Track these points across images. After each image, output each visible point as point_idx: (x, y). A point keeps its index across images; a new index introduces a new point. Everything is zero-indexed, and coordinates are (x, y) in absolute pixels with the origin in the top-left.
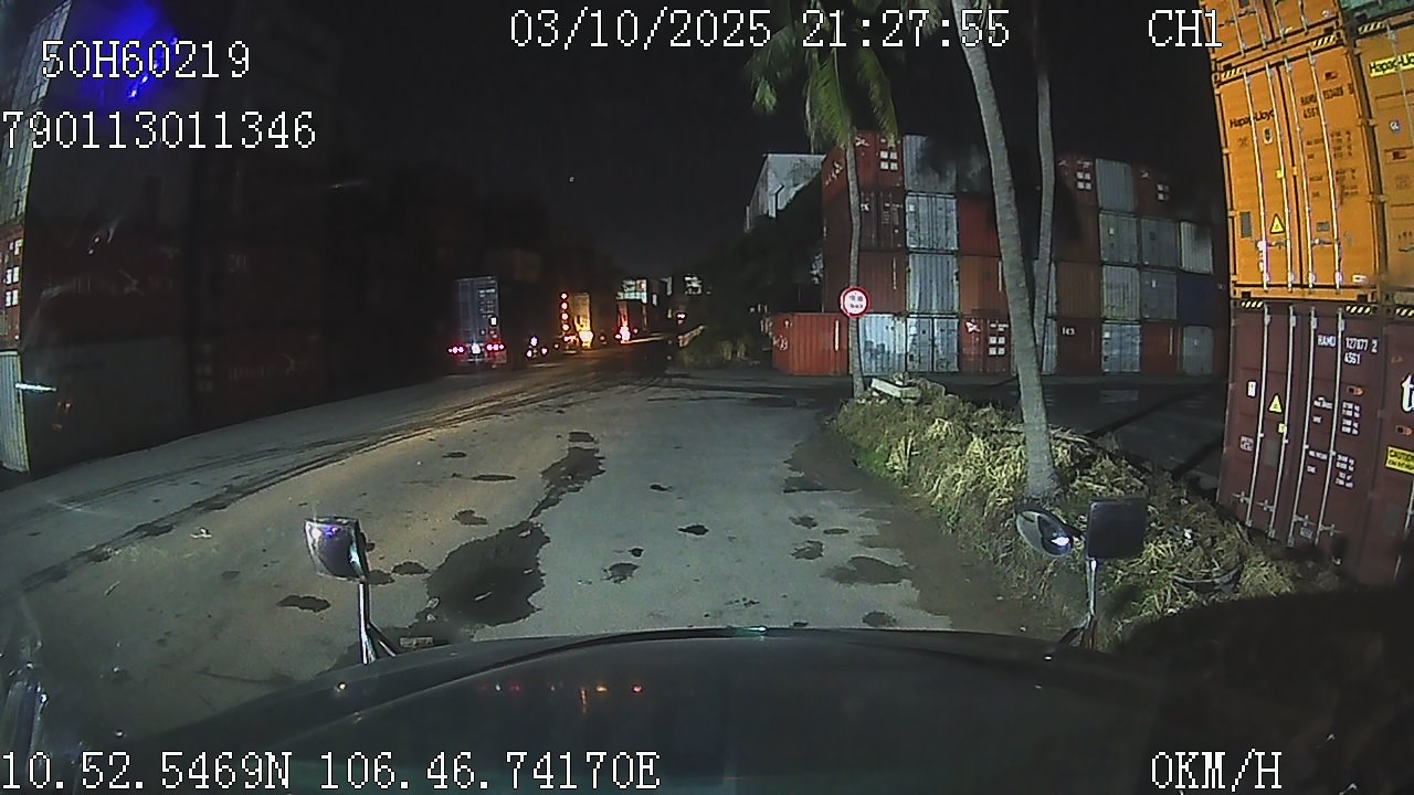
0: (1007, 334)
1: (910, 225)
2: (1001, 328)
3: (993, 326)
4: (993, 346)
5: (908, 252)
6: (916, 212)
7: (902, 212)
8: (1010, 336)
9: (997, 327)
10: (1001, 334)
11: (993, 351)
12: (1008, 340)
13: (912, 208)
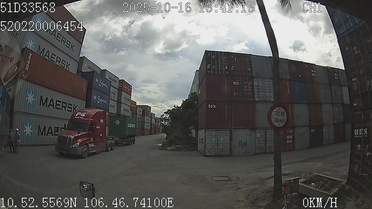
0: (293, 134)
1: (256, 90)
2: (291, 132)
3: (288, 131)
4: (288, 139)
5: (255, 102)
6: (258, 86)
7: (252, 86)
8: (294, 135)
9: (289, 132)
10: (291, 134)
11: (288, 142)
12: (293, 137)
13: (256, 84)
